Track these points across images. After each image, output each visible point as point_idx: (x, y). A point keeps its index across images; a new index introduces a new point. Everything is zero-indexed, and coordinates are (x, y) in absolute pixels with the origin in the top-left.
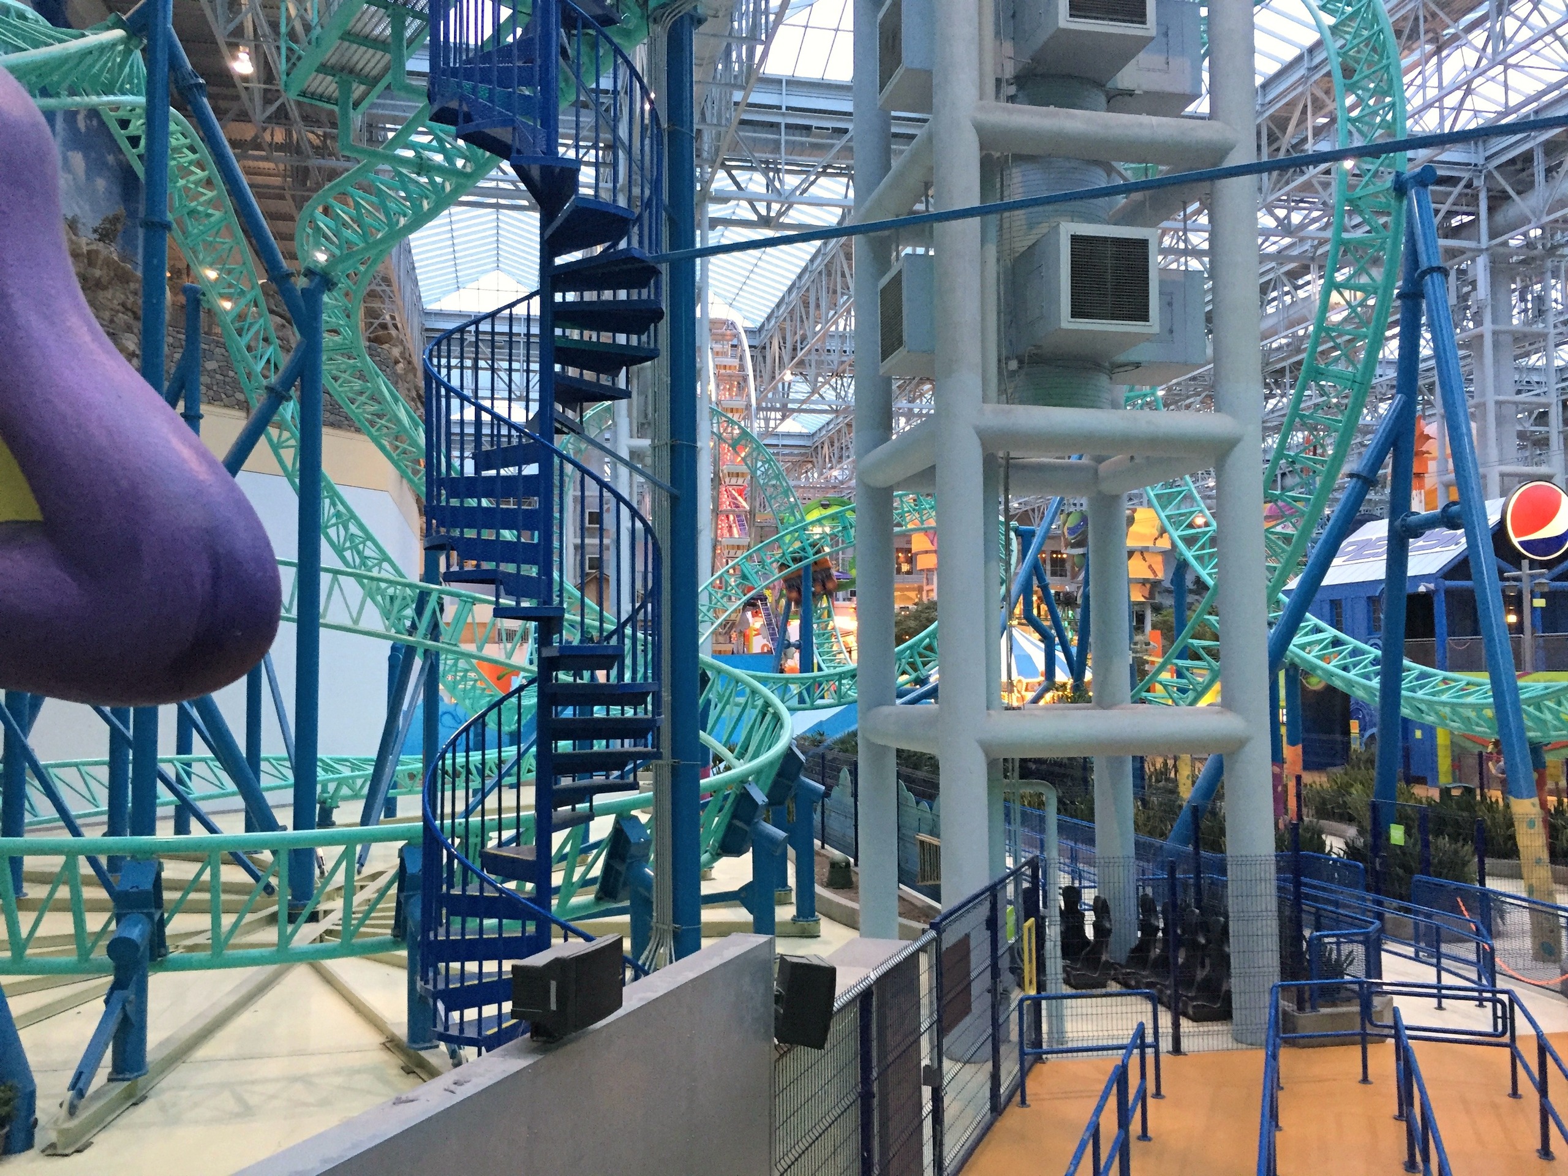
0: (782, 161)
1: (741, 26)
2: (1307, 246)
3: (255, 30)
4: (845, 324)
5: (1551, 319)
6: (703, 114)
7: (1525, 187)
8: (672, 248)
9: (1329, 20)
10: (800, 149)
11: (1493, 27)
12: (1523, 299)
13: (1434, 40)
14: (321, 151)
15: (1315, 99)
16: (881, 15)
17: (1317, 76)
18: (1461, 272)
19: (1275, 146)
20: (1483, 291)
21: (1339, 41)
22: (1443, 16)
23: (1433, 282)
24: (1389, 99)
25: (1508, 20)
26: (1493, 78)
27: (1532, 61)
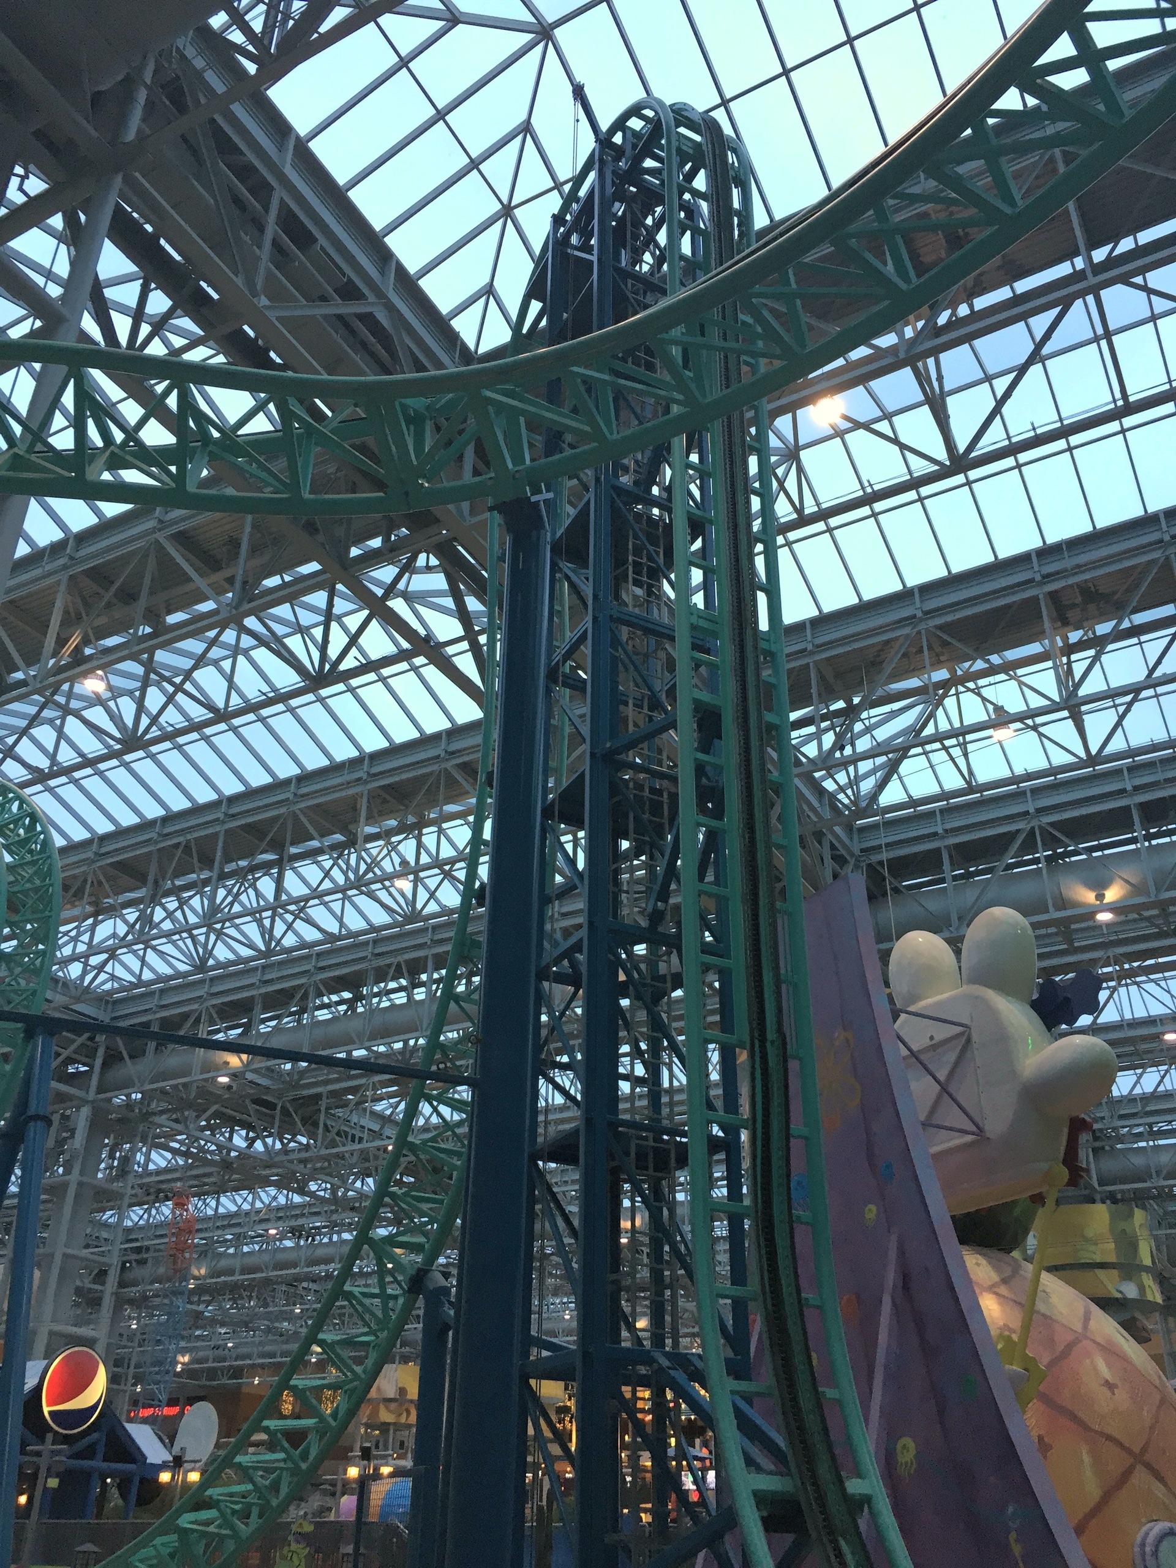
5: (131, 1180)
7: (138, 1054)
9: (8, 859)
11: (145, 910)
12: (112, 1156)
13: (96, 904)
18: (65, 1118)
20: (79, 1141)
21: (12, 878)
22: (107, 886)
23: (34, 1129)
24: (41, 947)
25: (158, 909)
26: (134, 952)
27: (169, 949)
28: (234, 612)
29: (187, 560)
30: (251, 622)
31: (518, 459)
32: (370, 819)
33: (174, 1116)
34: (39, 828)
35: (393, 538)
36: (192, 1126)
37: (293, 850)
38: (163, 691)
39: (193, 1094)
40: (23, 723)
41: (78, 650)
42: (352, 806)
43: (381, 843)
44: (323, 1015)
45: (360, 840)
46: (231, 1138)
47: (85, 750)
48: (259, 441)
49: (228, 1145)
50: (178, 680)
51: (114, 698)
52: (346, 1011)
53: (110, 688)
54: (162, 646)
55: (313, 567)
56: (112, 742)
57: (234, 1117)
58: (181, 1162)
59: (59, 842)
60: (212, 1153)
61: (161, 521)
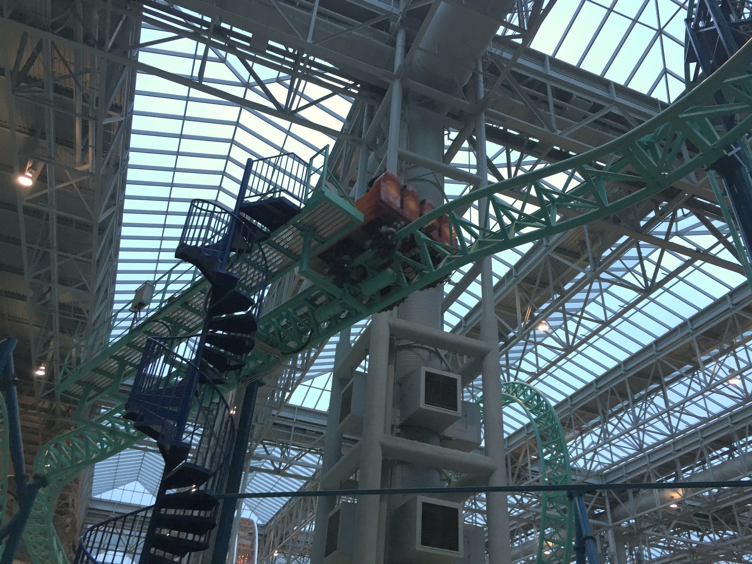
0: (291, 443)
1: (281, 382)
2: (531, 515)
3: (52, 358)
4: (310, 527)
6: (257, 418)
7: (625, 499)
8: (227, 491)
9: (534, 417)
10: (300, 439)
11: (603, 427)
12: (631, 554)
13: (579, 429)
14: (65, 414)
15: (530, 448)
16: (343, 392)
17: (531, 438)
18: (602, 537)
19: (514, 466)
20: (612, 548)
21: (538, 425)
22: (581, 420)
23: (589, 543)
24: (562, 454)
25: (609, 425)
26: (605, 449)
27: (621, 443)
28: (594, 273)
29: (564, 258)
30: (604, 275)
31: (712, 138)
32: (703, 352)
33: (655, 529)
34: (542, 399)
35: (660, 209)
36: (666, 533)
37: (667, 379)
38: (574, 321)
39: (661, 516)
40: (520, 355)
41: (531, 315)
42: (690, 349)
43: (714, 363)
44: (716, 462)
45: (701, 365)
46: (689, 537)
47: (550, 359)
48: (577, 191)
49: (689, 540)
50: (579, 314)
51: (554, 331)
52: (729, 458)
53: (551, 327)
54: (567, 301)
55: (625, 238)
56: (560, 352)
57: (687, 526)
58: (668, 553)
59: (553, 404)
60: (682, 546)
61: (547, 246)
